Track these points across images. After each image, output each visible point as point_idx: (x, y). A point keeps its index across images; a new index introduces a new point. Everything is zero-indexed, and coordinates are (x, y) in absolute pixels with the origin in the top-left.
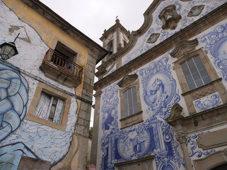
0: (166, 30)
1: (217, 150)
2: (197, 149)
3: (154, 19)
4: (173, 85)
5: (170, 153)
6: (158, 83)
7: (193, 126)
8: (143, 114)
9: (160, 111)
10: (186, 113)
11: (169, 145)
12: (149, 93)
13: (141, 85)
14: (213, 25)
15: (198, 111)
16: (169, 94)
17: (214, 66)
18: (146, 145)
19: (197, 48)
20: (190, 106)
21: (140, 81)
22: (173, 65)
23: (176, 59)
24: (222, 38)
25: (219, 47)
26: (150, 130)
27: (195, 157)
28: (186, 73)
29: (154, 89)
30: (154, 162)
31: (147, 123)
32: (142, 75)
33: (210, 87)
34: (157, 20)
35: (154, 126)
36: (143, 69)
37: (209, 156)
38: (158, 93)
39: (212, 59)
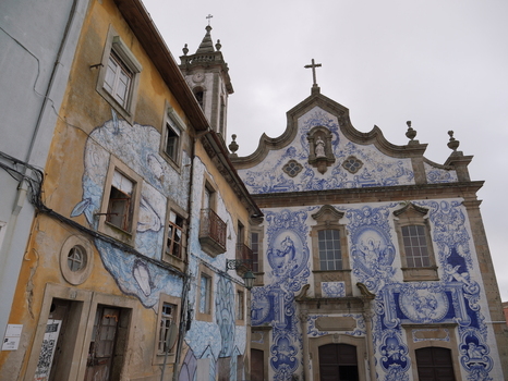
0: (311, 167)
1: (330, 333)
2: (314, 329)
3: (299, 131)
4: (306, 255)
5: (289, 327)
6: (289, 244)
7: (316, 306)
8: (265, 276)
9: (285, 280)
10: (311, 293)
11: (289, 319)
12: (275, 252)
13: (266, 236)
14: (363, 202)
15: (324, 295)
16: (299, 264)
17: (350, 254)
18: (264, 313)
19: (341, 222)
20: (317, 286)
21: (266, 230)
22: (310, 229)
23: (315, 223)
24: (366, 224)
25: (360, 233)
26: (271, 298)
27: (311, 335)
28: (322, 246)
29: (283, 250)
30: (271, 332)
31: (268, 290)
32: (269, 220)
33: (340, 274)
34: (302, 138)
35: (276, 294)
36: (271, 213)
37: (322, 336)
38: (287, 257)
39: (350, 245)
